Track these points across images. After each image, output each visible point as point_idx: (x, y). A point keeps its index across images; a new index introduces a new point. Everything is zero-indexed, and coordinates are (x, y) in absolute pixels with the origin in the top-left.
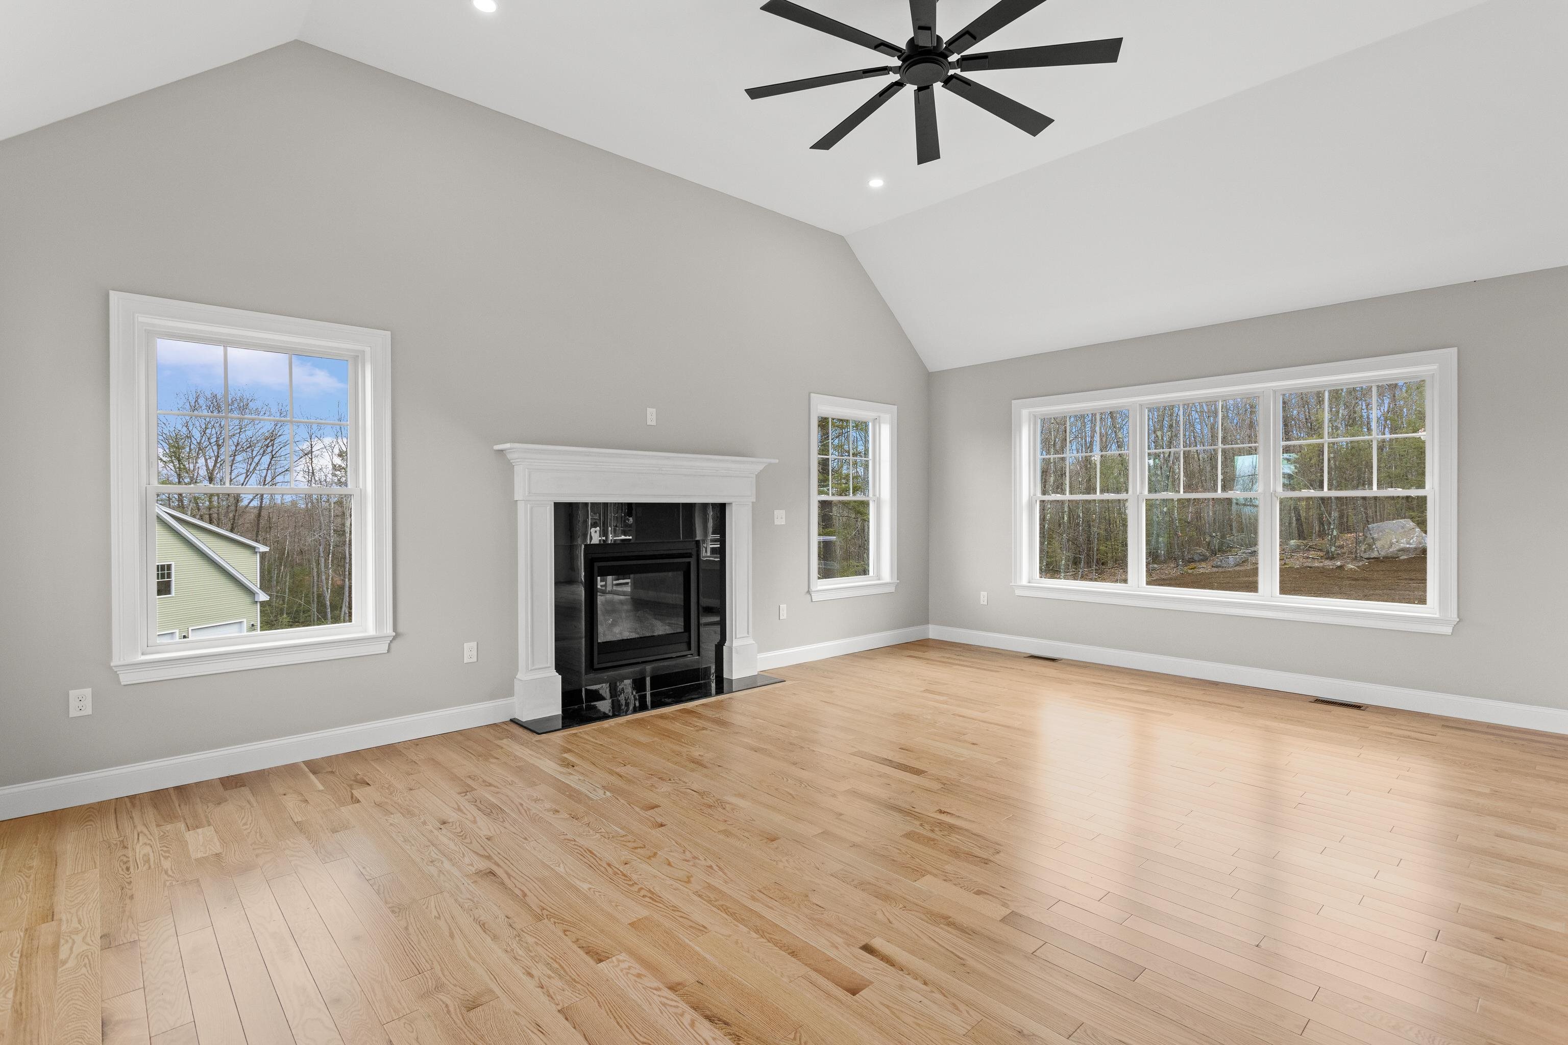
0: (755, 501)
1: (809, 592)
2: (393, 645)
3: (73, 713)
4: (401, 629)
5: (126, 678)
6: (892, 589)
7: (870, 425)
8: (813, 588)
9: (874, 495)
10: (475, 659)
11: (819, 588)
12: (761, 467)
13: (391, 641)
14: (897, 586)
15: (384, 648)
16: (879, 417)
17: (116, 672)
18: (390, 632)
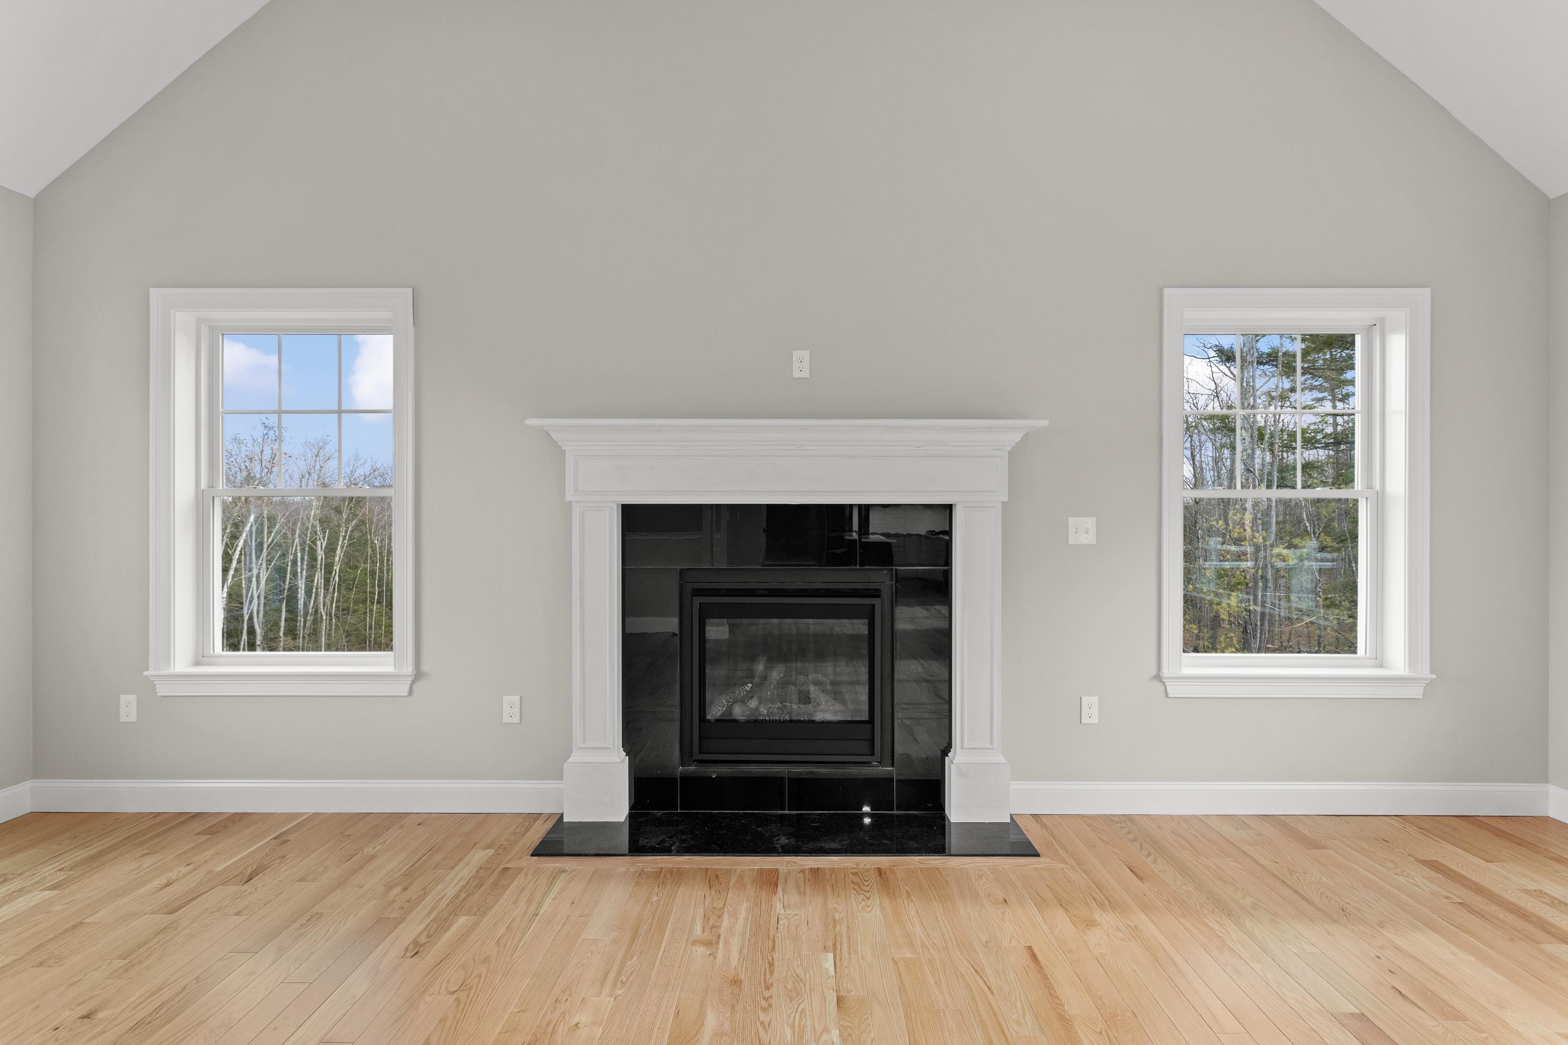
0: (1006, 499)
1: (1158, 677)
2: (415, 687)
3: (123, 718)
4: (425, 668)
5: (162, 690)
6: (1417, 692)
7: (1358, 339)
8: (1166, 672)
9: (1369, 486)
10: (516, 719)
11: (1186, 671)
12: (1017, 437)
13: (413, 682)
14: (1429, 687)
15: (404, 689)
16: (1382, 320)
17: (153, 681)
18: (409, 669)
